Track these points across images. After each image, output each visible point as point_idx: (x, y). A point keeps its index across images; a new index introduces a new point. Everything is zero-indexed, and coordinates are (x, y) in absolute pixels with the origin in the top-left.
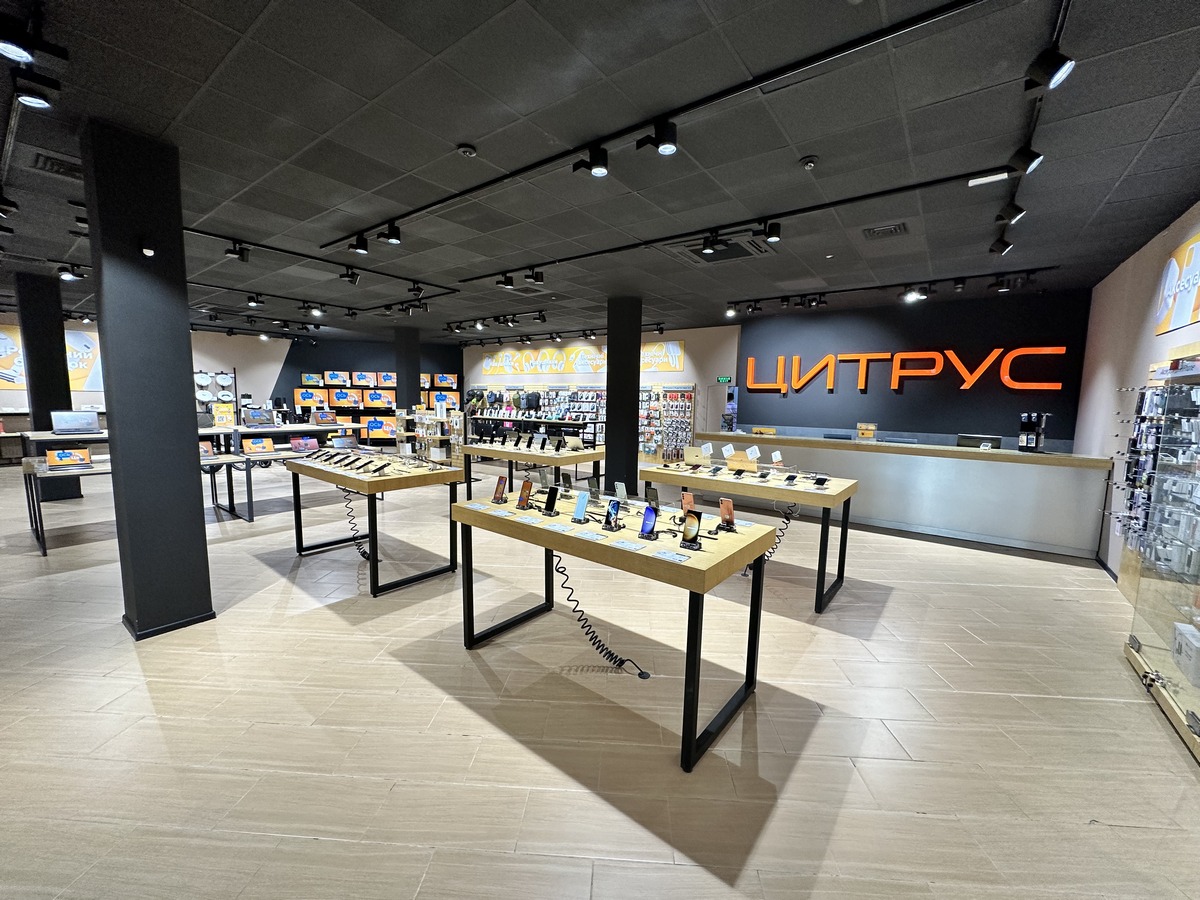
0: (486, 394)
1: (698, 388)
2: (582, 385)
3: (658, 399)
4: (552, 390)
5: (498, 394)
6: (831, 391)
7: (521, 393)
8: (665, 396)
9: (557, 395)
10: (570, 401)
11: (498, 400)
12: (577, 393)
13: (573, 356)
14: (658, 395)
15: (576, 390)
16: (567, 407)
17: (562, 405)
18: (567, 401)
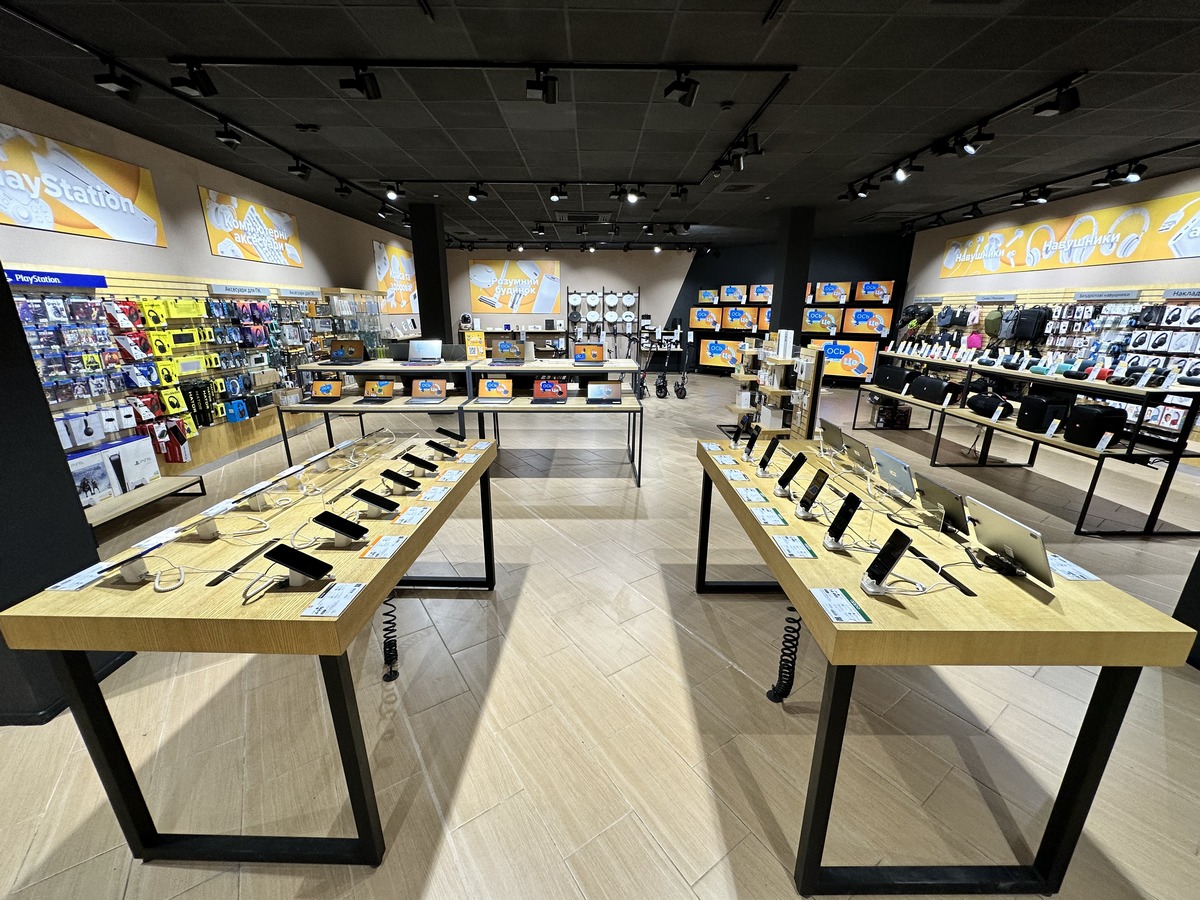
0: (937, 310)
2: (1176, 287)
4: (1084, 303)
5: (959, 310)
7: (1007, 309)
9: (1097, 313)
10: (1132, 327)
11: (956, 323)
12: (1161, 309)
15: (1160, 301)
16: (1120, 339)
17: (1104, 336)
18: (1123, 325)
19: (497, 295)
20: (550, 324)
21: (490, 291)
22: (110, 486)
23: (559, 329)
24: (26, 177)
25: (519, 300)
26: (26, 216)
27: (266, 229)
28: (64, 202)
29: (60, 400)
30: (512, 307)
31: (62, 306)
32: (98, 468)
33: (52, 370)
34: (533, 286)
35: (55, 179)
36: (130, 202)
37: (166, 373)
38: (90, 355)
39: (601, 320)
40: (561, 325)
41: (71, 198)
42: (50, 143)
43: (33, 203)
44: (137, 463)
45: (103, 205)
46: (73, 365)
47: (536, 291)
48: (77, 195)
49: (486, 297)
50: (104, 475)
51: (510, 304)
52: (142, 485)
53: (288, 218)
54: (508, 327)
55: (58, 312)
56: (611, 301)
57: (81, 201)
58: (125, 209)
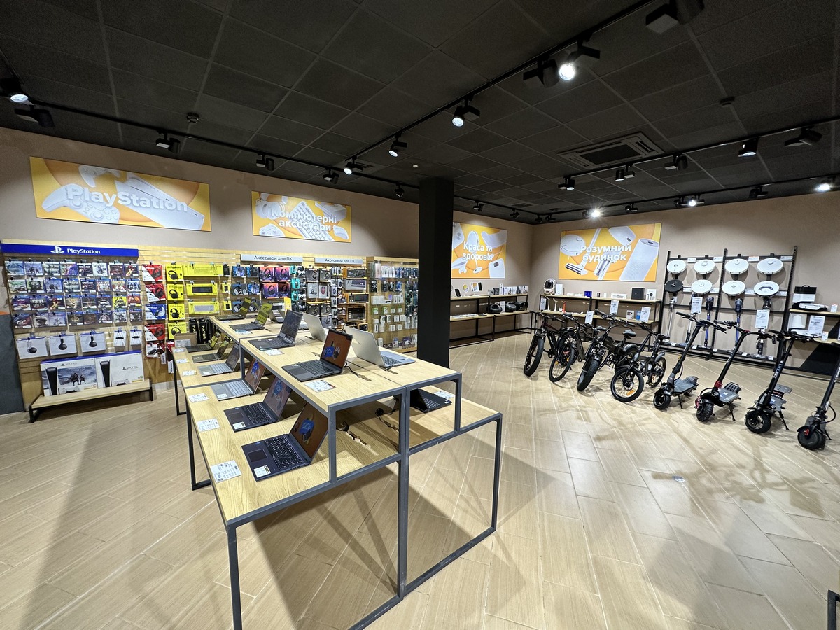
19: (584, 263)
20: (638, 293)
21: (577, 259)
22: (96, 381)
23: (648, 299)
24: (106, 195)
25: (607, 267)
26: (100, 216)
27: (315, 216)
28: (131, 207)
29: (85, 323)
30: (598, 274)
31: (105, 267)
32: (89, 368)
33: (86, 304)
34: (623, 253)
35: (128, 195)
36: (185, 204)
37: (174, 311)
38: (119, 298)
39: (717, 291)
40: (654, 293)
41: (137, 205)
42: (129, 174)
43: (108, 209)
44: (124, 369)
45: (162, 207)
46: (102, 303)
47: (628, 258)
48: (142, 203)
49: (573, 264)
50: (93, 373)
51: (596, 271)
52: (125, 384)
53: (341, 207)
54: (588, 293)
55: (101, 271)
56: (735, 267)
57: (144, 206)
58: (179, 209)
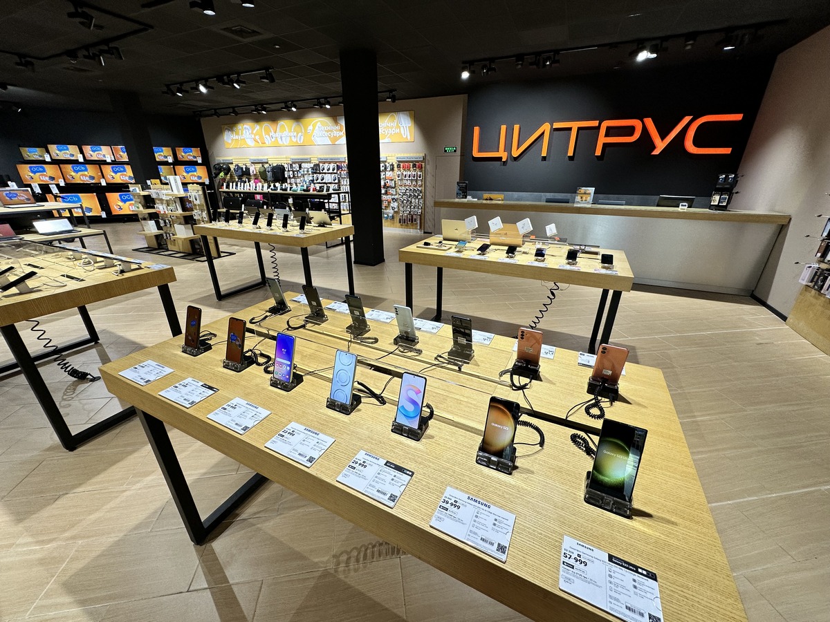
0: (232, 167)
1: (428, 158)
2: (322, 157)
3: (392, 169)
4: (295, 163)
5: (244, 167)
6: (544, 158)
7: (266, 166)
8: (399, 166)
9: (300, 167)
10: (313, 173)
11: (244, 174)
12: (318, 165)
13: (310, 128)
14: (392, 165)
15: (317, 162)
16: (311, 178)
17: (306, 177)
18: (310, 173)
